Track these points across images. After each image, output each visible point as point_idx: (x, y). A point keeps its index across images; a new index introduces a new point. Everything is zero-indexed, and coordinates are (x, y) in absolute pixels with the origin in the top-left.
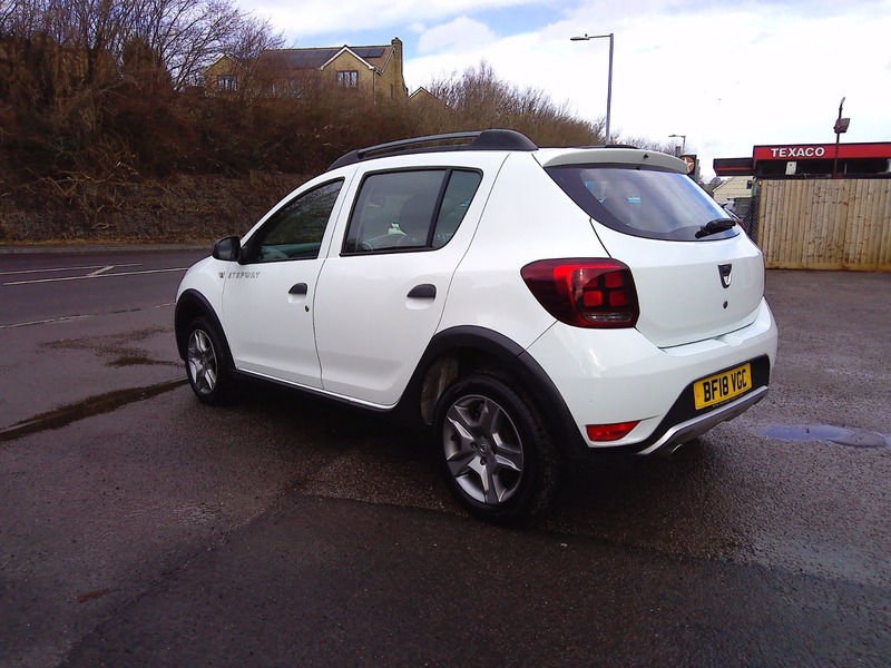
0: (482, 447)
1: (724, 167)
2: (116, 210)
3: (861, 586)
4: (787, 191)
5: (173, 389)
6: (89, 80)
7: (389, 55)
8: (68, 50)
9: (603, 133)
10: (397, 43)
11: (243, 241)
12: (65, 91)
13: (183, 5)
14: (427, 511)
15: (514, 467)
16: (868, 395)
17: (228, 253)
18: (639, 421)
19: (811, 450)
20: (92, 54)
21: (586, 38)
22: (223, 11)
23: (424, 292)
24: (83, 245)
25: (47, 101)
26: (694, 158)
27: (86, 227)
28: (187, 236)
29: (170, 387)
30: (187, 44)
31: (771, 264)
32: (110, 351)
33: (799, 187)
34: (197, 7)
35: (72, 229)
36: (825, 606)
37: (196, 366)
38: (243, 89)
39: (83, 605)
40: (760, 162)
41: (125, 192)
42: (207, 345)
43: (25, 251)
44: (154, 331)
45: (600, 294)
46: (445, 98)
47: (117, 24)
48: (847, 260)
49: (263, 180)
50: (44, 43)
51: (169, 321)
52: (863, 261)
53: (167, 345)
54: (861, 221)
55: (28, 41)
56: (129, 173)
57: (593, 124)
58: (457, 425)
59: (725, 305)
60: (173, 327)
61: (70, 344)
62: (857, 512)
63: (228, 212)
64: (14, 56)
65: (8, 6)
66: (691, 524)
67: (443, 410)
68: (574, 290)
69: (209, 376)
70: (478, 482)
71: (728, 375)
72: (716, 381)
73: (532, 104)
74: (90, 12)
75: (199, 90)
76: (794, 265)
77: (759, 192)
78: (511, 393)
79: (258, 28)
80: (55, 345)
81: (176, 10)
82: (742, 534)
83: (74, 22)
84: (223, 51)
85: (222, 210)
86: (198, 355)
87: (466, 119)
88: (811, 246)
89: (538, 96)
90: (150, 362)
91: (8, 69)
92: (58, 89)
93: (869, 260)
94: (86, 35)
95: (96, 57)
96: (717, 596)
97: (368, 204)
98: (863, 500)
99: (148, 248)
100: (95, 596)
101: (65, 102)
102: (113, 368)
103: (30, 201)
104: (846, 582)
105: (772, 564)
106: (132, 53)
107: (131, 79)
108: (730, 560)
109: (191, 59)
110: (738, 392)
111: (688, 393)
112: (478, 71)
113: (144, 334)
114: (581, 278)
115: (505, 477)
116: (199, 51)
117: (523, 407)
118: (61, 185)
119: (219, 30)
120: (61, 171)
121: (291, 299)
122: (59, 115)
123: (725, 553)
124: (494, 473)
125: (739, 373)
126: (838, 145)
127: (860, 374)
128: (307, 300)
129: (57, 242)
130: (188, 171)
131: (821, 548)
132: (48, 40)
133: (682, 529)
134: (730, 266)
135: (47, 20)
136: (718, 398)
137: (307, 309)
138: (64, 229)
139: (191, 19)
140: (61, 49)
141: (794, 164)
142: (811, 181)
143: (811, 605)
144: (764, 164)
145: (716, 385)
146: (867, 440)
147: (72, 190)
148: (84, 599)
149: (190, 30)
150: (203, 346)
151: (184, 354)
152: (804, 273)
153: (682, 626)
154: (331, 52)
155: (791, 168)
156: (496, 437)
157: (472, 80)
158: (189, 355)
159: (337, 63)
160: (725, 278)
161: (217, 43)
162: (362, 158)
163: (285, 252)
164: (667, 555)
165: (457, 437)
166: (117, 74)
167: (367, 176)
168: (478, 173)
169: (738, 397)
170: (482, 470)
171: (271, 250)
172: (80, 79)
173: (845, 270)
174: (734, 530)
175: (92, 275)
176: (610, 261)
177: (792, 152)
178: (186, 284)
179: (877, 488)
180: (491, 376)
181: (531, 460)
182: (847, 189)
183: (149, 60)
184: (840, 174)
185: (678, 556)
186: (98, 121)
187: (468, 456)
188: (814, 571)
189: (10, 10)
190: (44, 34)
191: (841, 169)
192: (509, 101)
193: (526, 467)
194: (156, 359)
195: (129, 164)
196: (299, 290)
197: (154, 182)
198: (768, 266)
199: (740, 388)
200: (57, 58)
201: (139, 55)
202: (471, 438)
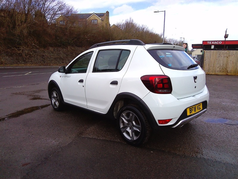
0: (130, 125)
1: (195, 46)
2: (32, 57)
3: (232, 164)
4: (212, 53)
5: (47, 107)
6: (25, 22)
7: (105, 16)
8: (20, 14)
9: (162, 37)
10: (108, 13)
11: (66, 68)
12: (19, 24)
13: (51, 2)
14: (115, 142)
15: (139, 130)
16: (234, 110)
17: (62, 71)
18: (172, 119)
19: (218, 126)
20: (26, 15)
21: (158, 12)
22: (61, 3)
23: (115, 83)
24: (23, 66)
25: (14, 27)
26: (187, 44)
27: (24, 61)
28: (51, 64)
29: (46, 106)
30: (52, 12)
31: (207, 73)
32: (30, 95)
33: (215, 52)
34: (55, 2)
35: (21, 62)
36: (222, 170)
37: (53, 101)
38: (66, 24)
39: (24, 167)
40: (204, 45)
41: (35, 52)
42: (57, 95)
43: (8, 67)
44: (42, 90)
45: (162, 84)
46: (120, 27)
47: (33, 7)
48: (228, 72)
49: (72, 49)
50: (14, 12)
51: (46, 87)
52: (232, 73)
53: (46, 94)
54: (231, 62)
55: (9, 11)
56: (36, 47)
57: (160, 35)
58: (123, 119)
59: (195, 87)
60: (47, 89)
61: (20, 94)
62: (231, 143)
63: (62, 57)
64: (5, 15)
65: (4, 1)
66: (186, 146)
67: (120, 115)
68: (155, 83)
69: (57, 103)
70: (129, 134)
71: (196, 106)
72: (193, 108)
73: (143, 29)
74: (26, 4)
75: (55, 24)
76: (213, 73)
77: (204, 53)
78: (138, 111)
79: (71, 8)
80: (16, 94)
81: (49, 3)
82: (200, 149)
83: (22, 6)
84: (61, 14)
85: (61, 57)
86: (54, 97)
87: (126, 33)
88: (218, 68)
89: (145, 27)
90: (41, 99)
91: (4, 19)
92: (17, 24)
93: (234, 72)
94: (25, 10)
95: (27, 15)
96: (193, 167)
97: (100, 58)
98: (232, 140)
99: (41, 67)
100: (27, 164)
101: (19, 27)
102: (31, 100)
103: (10, 54)
104: (228, 163)
105: (208, 158)
106: (37, 15)
107: (36, 21)
108: (197, 157)
109: (53, 16)
110: (199, 110)
111: (185, 111)
112: (129, 20)
113: (39, 91)
114: (157, 80)
115: (136, 133)
116: (55, 14)
117: (141, 114)
118: (18, 50)
119: (60, 8)
120: (18, 46)
121: (79, 83)
122: (17, 31)
123: (195, 155)
124: (133, 132)
125: (199, 105)
126: (225, 41)
127: (231, 104)
128: (83, 84)
129: (17, 65)
130: (52, 46)
131: (221, 153)
132: (14, 11)
133: (183, 148)
134: (197, 77)
135: (15, 6)
136: (193, 112)
137: (83, 86)
138: (18, 62)
139: (53, 6)
140: (18, 13)
141: (213, 46)
142: (218, 51)
143: (218, 170)
144: (206, 46)
145: (193, 109)
146: (233, 123)
147: (21, 51)
148: (23, 165)
149: (53, 9)
150: (55, 95)
151: (50, 97)
152: (216, 75)
153: (184, 176)
154: (90, 15)
155: (213, 47)
156: (134, 122)
157: (127, 22)
158: (52, 97)
159: (92, 18)
160: (195, 80)
161: (60, 12)
162: (98, 46)
163: (77, 71)
164: (180, 155)
165: (123, 122)
166: (33, 20)
167: (100, 51)
168: (129, 51)
169: (199, 112)
170: (130, 131)
171: (74, 70)
172: (23, 21)
173: (227, 75)
174: (198, 148)
175: (26, 74)
176: (165, 76)
177: (213, 43)
178: (51, 79)
179: (236, 137)
180: (133, 106)
181: (143, 129)
182: (228, 53)
183: (41, 16)
184: (226, 49)
185: (182, 155)
186: (28, 33)
187: (126, 127)
188: (219, 160)
189: (5, 3)
190: (14, 9)
191: (226, 48)
192: (137, 28)
193: (142, 130)
194: (43, 98)
195: (36, 44)
196: (81, 81)
197: (43, 49)
198: (206, 74)
199: (199, 109)
200: (17, 16)
201: (39, 15)
202: (127, 122)
